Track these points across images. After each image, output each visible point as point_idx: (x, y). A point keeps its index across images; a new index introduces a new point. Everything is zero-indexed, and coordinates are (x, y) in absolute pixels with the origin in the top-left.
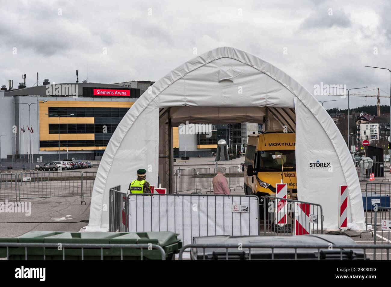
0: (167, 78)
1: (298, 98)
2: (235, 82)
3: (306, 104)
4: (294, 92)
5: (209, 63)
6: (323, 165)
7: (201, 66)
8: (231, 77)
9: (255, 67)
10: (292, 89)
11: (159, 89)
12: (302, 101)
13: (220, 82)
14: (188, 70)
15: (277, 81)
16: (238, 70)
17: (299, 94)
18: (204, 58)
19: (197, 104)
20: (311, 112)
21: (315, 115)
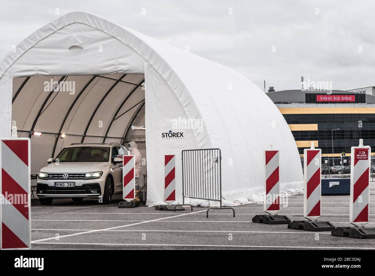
0: (20, 47)
1: (149, 63)
2: (84, 49)
3: (157, 69)
4: (144, 56)
5: (60, 29)
6: (176, 135)
7: (52, 33)
8: (79, 43)
9: (105, 32)
10: (143, 53)
11: (12, 59)
12: (153, 66)
15: (128, 46)
17: (150, 59)
18: (55, 25)
19: (48, 73)
20: (162, 77)
21: (167, 80)
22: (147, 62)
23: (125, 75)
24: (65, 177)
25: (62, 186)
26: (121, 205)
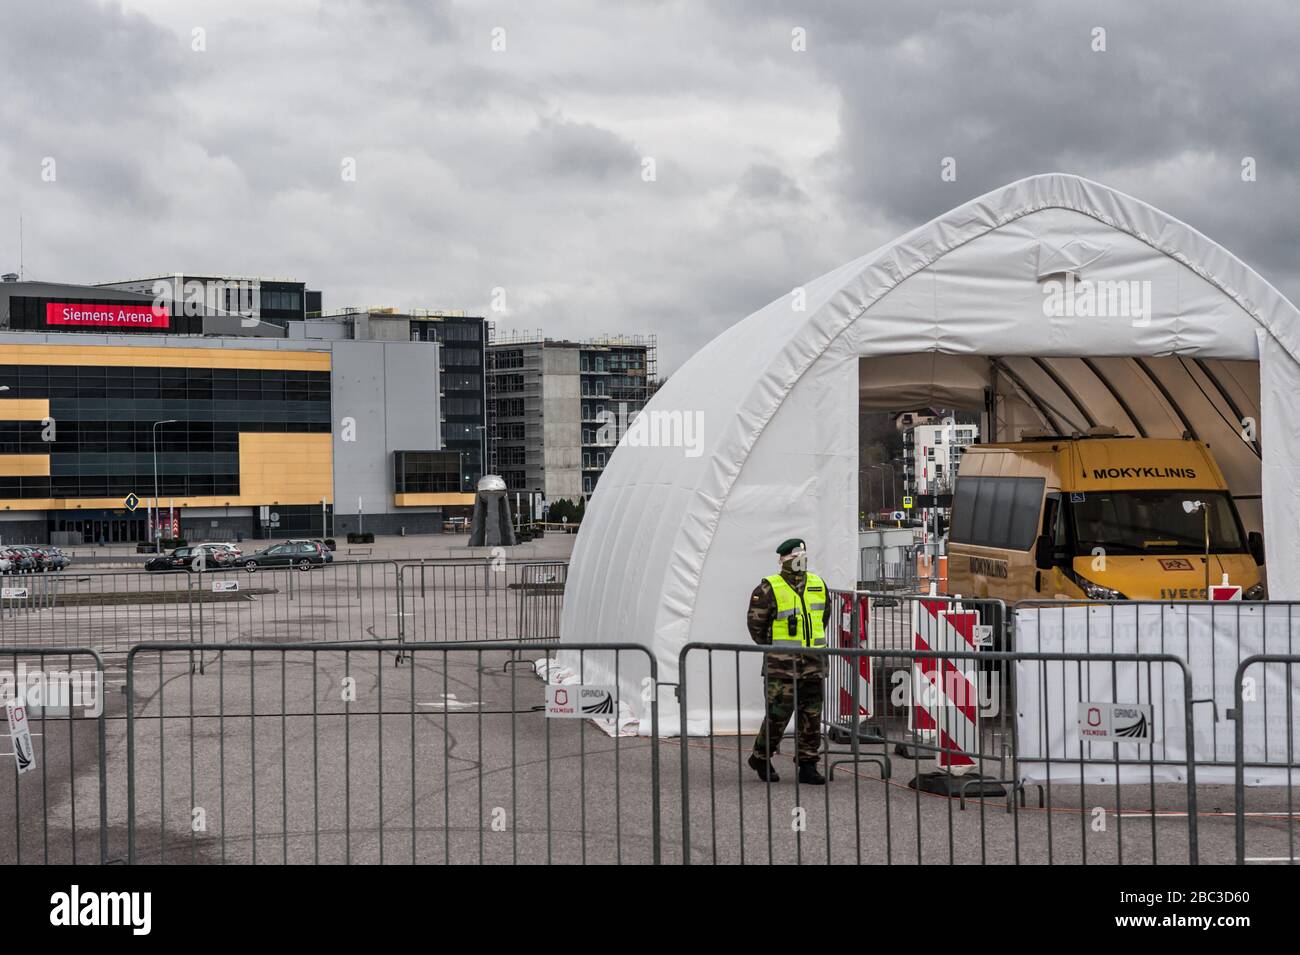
0: (881, 268)
1: (1269, 332)
4: (1256, 312)
5: (1008, 222)
7: (983, 232)
10: (1251, 306)
11: (857, 302)
12: (1281, 341)
13: (1041, 280)
14: (947, 245)
15: (1209, 281)
16: (1092, 246)
17: (1272, 319)
18: (992, 209)
19: (972, 347)
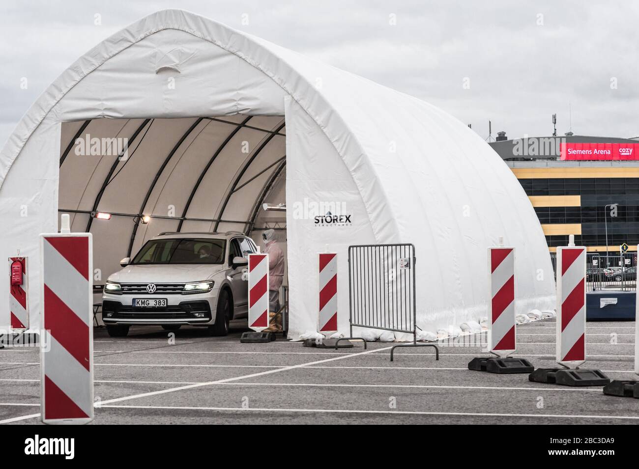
0: (73, 70)
2: (183, 72)
3: (307, 107)
4: (285, 86)
7: (128, 46)
8: (175, 63)
9: (218, 44)
10: (282, 81)
12: (300, 102)
13: (158, 72)
14: (108, 55)
16: (187, 51)
19: (121, 113)
20: (315, 121)
21: (322, 127)
22: (290, 96)
23: (250, 117)
24: (151, 289)
25: (146, 305)
26: (245, 338)
